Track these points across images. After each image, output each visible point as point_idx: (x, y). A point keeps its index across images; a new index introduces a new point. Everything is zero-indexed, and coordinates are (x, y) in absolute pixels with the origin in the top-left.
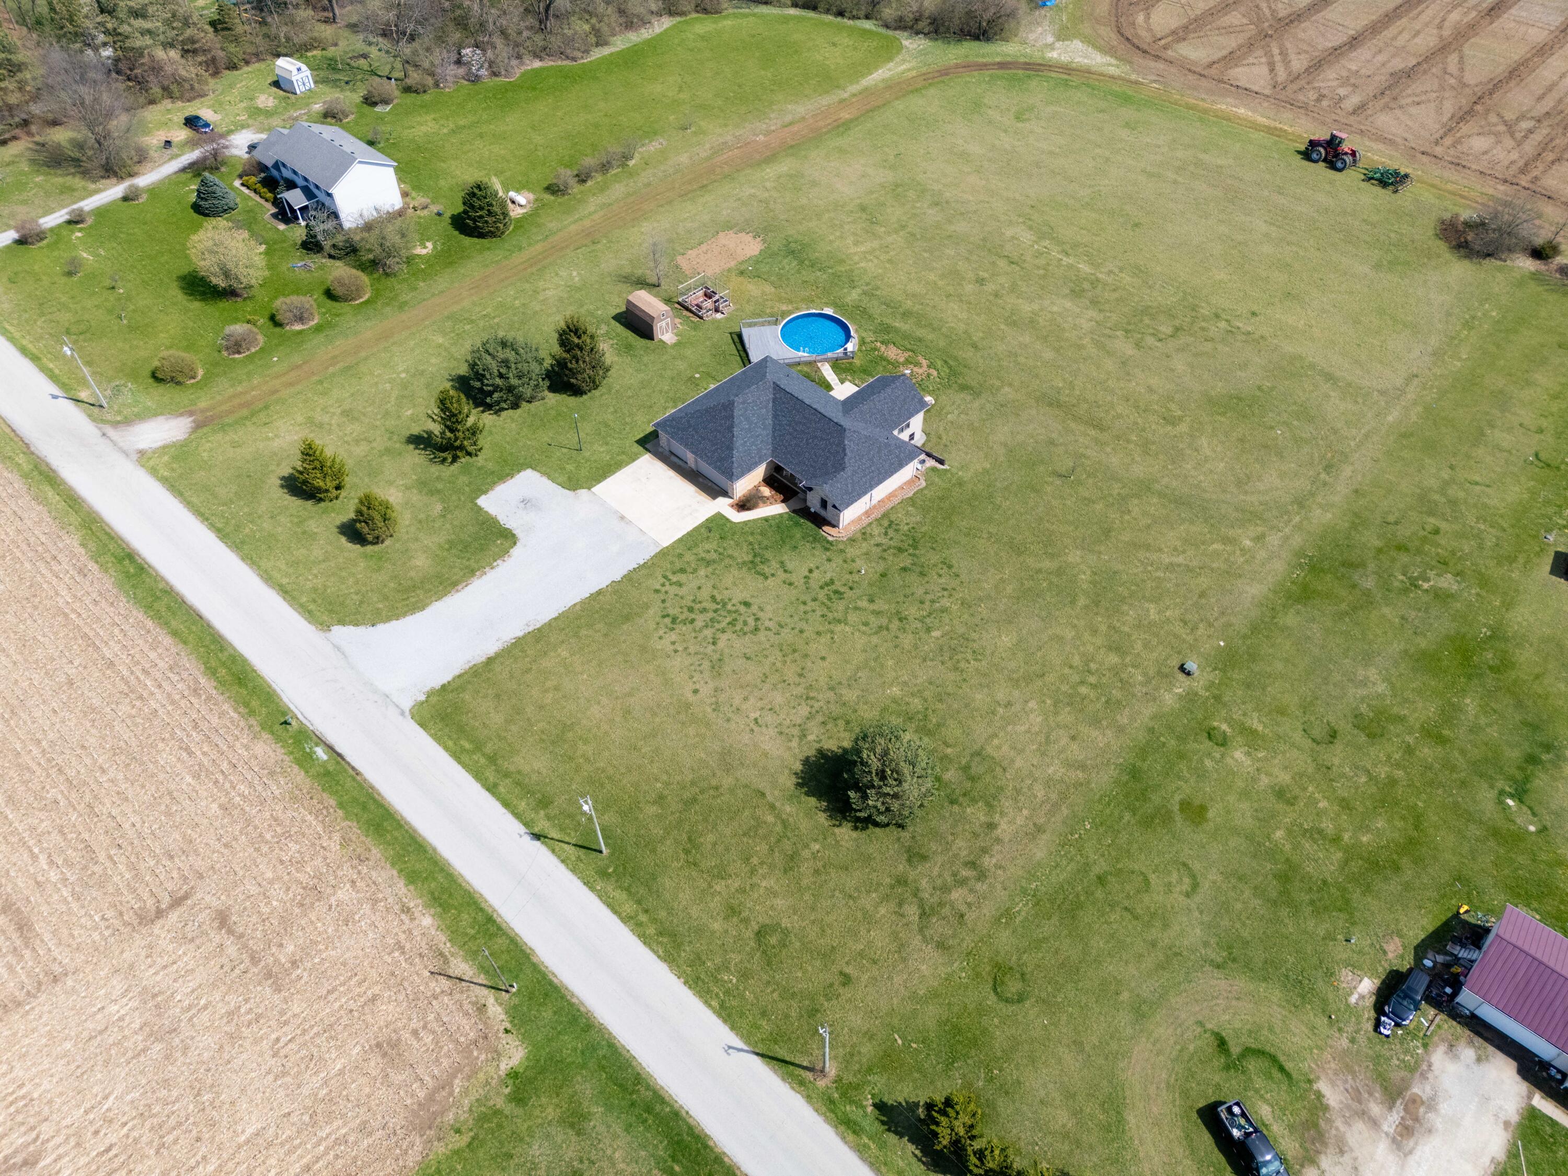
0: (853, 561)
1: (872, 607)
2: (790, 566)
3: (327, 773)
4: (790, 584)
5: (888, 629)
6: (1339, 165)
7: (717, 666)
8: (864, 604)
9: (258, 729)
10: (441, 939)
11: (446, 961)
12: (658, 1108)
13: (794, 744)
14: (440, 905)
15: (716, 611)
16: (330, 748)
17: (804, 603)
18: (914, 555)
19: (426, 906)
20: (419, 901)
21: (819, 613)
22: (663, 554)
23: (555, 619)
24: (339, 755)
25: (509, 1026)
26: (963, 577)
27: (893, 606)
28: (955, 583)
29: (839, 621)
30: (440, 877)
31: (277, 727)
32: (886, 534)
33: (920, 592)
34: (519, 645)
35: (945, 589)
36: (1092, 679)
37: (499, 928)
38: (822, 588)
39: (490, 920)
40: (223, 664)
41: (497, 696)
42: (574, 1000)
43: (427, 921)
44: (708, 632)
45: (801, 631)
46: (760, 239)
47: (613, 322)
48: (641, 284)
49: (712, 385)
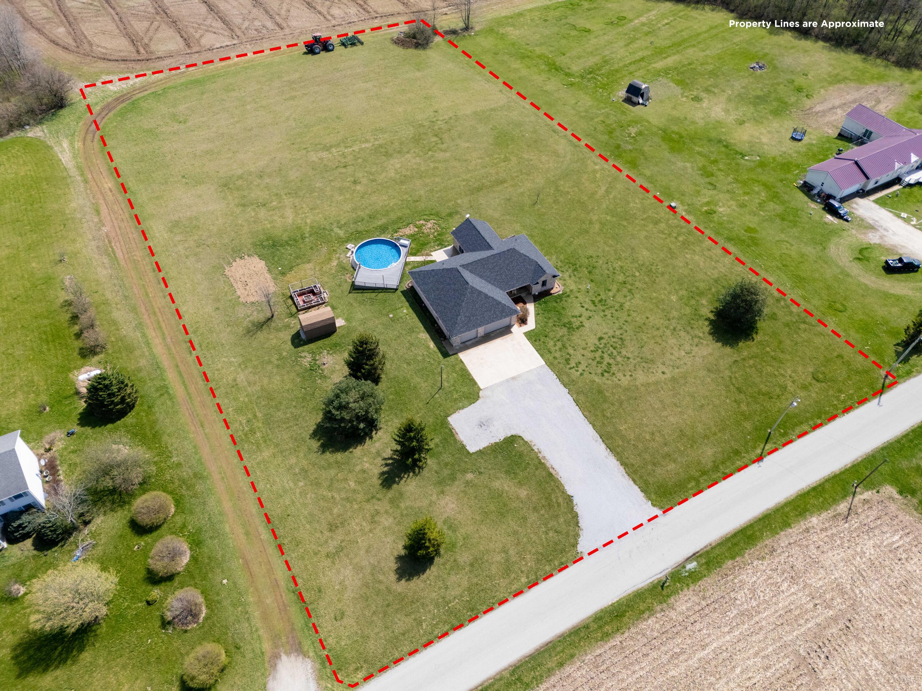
1: (614, 291)
2: (576, 314)
3: (707, 563)
4: (590, 317)
5: (631, 290)
6: (331, 48)
7: (646, 361)
8: (611, 293)
9: (665, 605)
10: (824, 515)
11: (839, 514)
12: (910, 437)
13: (704, 342)
14: (805, 512)
15: (603, 352)
16: (689, 560)
17: (605, 315)
19: (806, 519)
20: (802, 523)
22: (550, 365)
23: (594, 426)
24: (694, 554)
25: (874, 491)
27: (615, 283)
28: (603, 258)
29: (622, 306)
30: (787, 509)
31: (665, 592)
33: (607, 272)
34: (611, 448)
35: (607, 263)
37: (820, 485)
38: (596, 306)
39: (814, 489)
40: (600, 627)
41: (654, 464)
42: (860, 459)
43: (814, 520)
44: (619, 359)
45: (626, 321)
46: (246, 257)
47: (301, 349)
48: (263, 325)
49: (405, 311)
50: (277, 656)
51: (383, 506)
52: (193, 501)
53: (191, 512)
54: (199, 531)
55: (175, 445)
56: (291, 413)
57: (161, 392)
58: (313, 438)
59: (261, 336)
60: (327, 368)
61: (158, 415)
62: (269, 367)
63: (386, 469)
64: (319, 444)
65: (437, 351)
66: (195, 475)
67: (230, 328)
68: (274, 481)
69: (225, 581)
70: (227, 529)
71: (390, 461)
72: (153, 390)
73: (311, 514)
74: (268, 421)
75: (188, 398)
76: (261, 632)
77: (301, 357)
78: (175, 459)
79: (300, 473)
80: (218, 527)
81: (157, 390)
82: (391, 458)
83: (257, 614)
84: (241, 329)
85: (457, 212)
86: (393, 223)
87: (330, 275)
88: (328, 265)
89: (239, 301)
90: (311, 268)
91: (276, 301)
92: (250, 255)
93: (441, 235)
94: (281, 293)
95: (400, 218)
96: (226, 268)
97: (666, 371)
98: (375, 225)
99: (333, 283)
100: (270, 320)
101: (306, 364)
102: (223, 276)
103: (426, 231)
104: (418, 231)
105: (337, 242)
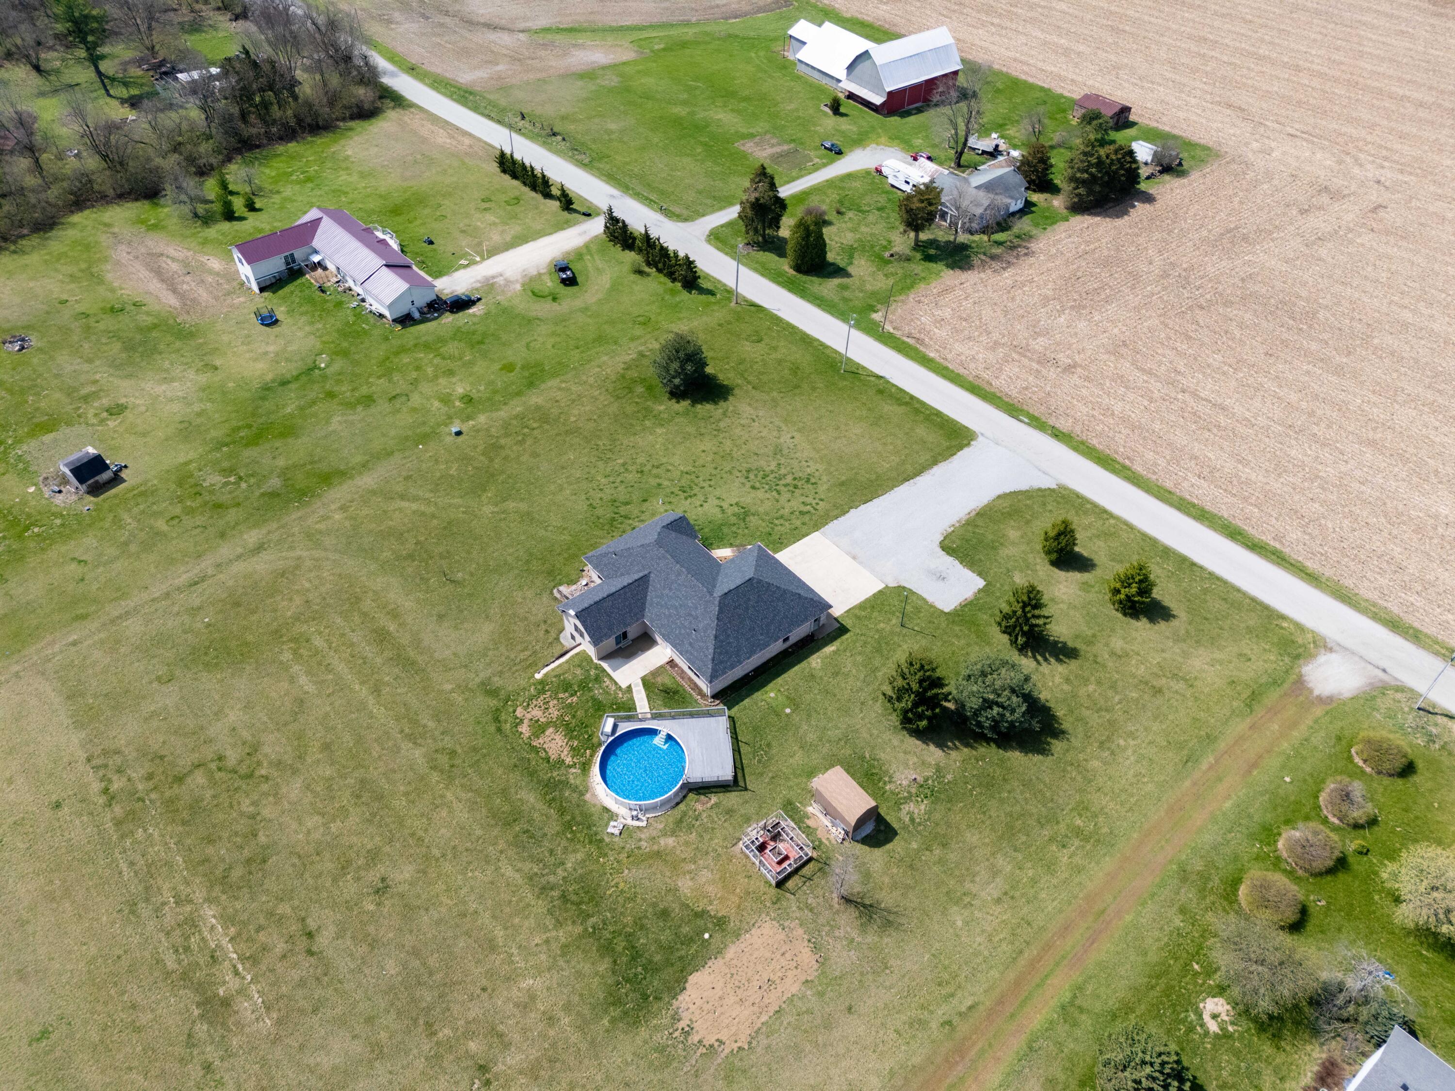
1: (660, 481)
2: (717, 510)
4: (719, 498)
5: (653, 466)
7: (778, 451)
8: (666, 483)
13: (731, 409)
15: (777, 485)
17: (710, 486)
21: (701, 479)
22: (818, 527)
26: (583, 498)
27: (644, 481)
28: (592, 493)
29: (687, 473)
35: (601, 490)
36: (525, 430)
38: (695, 495)
41: (924, 443)
44: (783, 471)
45: (716, 468)
46: (682, 1024)
47: (895, 825)
48: (864, 906)
49: (772, 695)
50: (1320, 699)
51: (1100, 650)
52: (1220, 864)
53: (1236, 858)
54: (1252, 837)
55: (1157, 933)
56: (1022, 793)
57: (1076, 1014)
58: (1049, 750)
59: (887, 899)
60: (920, 774)
61: (1120, 995)
62: (952, 857)
63: (1052, 660)
64: (1053, 741)
65: (838, 641)
66: (1184, 879)
67: (892, 962)
68: (1135, 776)
69: (1288, 779)
70: (1228, 804)
72: (1078, 1033)
73: (1156, 718)
74: (1052, 819)
75: (1065, 962)
76: (1309, 722)
77: (912, 820)
78: (1178, 922)
79: (1109, 749)
80: (1233, 816)
81: (1075, 1024)
82: (1034, 657)
83: (1295, 733)
84: (886, 940)
85: (483, 683)
86: (532, 774)
87: (707, 837)
88: (678, 852)
89: (818, 977)
90: (692, 879)
91: (799, 908)
92: (675, 1018)
93: (566, 686)
94: (777, 906)
95: (515, 766)
96: (727, 1051)
97: (789, 436)
98: (540, 806)
99: (726, 825)
100: (847, 900)
101: (923, 807)
102: (754, 1043)
103: (554, 713)
104: (556, 727)
105: (606, 855)
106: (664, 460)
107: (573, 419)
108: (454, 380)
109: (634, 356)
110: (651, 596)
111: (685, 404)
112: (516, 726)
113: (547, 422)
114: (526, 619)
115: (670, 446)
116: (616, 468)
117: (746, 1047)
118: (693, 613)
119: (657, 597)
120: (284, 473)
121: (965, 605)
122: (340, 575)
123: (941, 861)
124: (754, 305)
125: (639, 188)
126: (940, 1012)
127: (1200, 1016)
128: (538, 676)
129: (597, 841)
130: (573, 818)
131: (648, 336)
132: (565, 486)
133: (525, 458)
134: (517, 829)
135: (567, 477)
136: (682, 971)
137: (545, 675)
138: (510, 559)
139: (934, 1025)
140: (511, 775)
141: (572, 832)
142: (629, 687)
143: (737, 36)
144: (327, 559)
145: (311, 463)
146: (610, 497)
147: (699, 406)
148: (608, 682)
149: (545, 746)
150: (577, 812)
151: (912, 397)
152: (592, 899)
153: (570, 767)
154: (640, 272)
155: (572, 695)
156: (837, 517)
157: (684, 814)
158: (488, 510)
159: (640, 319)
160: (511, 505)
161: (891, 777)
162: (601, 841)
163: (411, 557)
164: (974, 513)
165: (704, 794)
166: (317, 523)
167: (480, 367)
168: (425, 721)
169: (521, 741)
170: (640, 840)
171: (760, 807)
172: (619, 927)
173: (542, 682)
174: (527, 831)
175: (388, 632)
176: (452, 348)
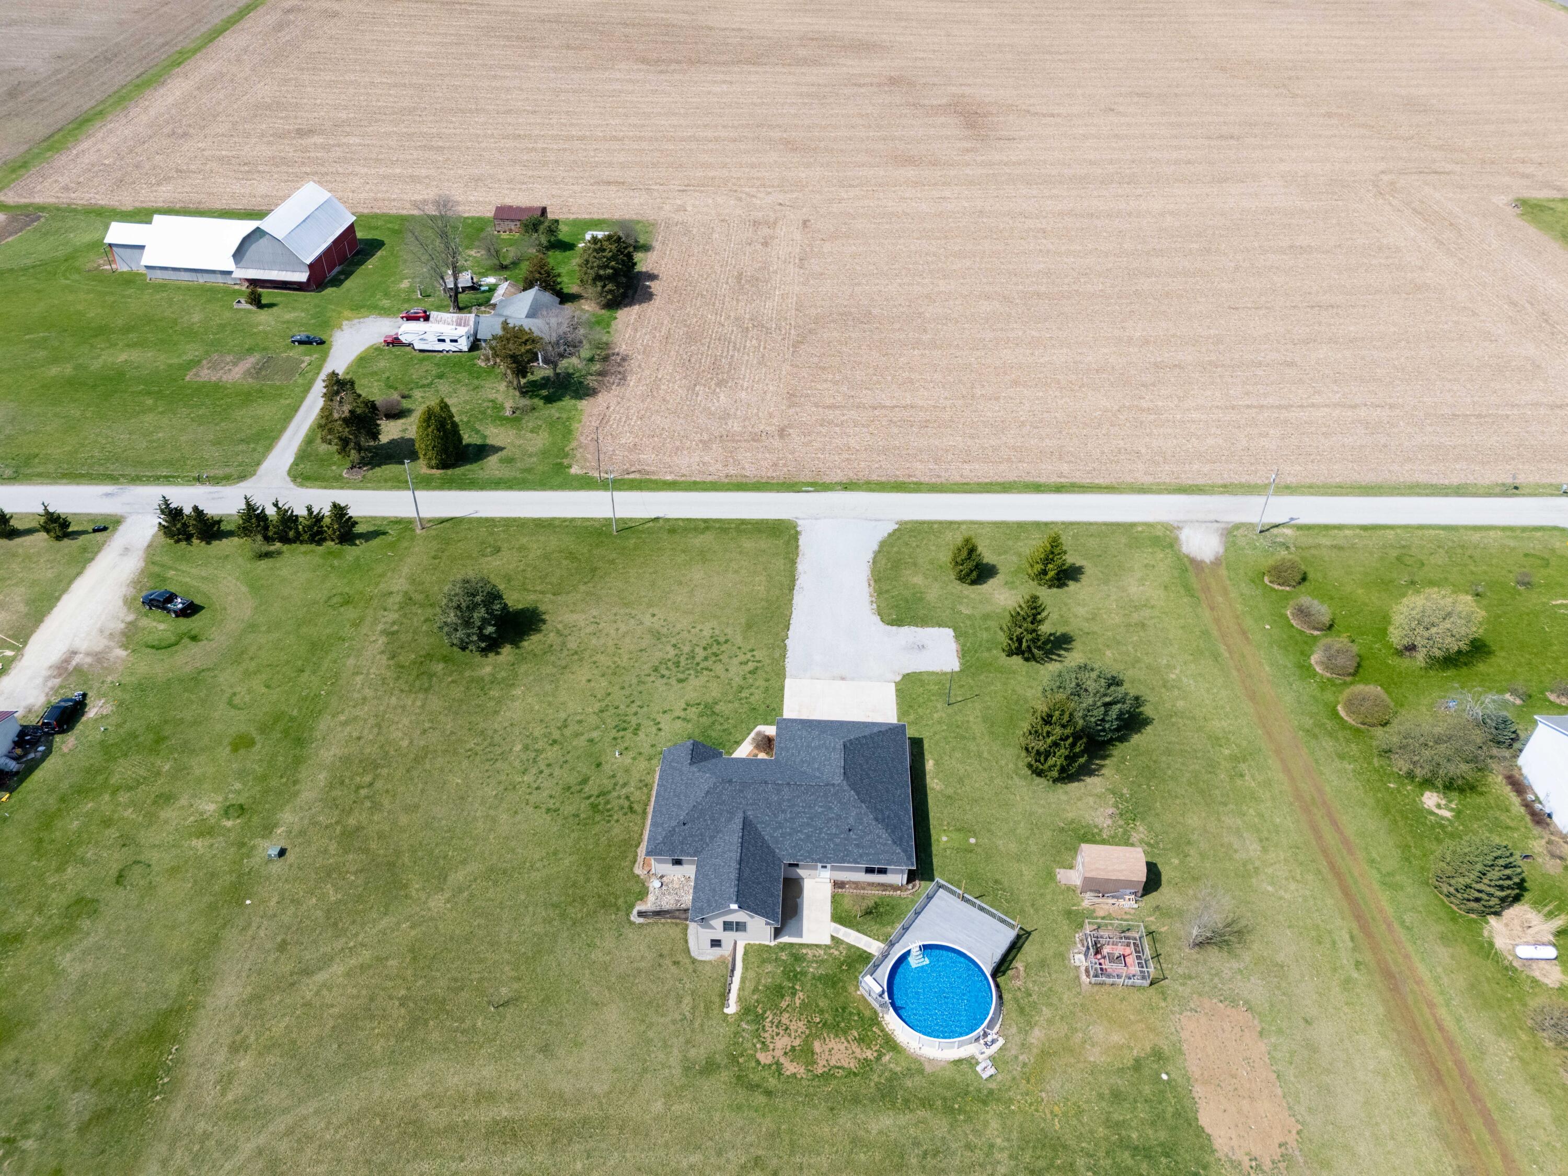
0: (634, 759)
1: (586, 737)
2: (679, 723)
4: (665, 712)
5: (559, 728)
7: (657, 636)
8: (595, 735)
13: (560, 626)
15: (698, 664)
17: (641, 707)
18: (589, 797)
21: (622, 707)
22: (781, 674)
23: (791, 600)
26: (530, 809)
27: (570, 748)
28: (533, 799)
29: (602, 711)
32: (627, 798)
33: (557, 772)
35: (538, 788)
36: (363, 792)
38: (639, 725)
41: (763, 551)
44: (686, 649)
45: (623, 688)
46: (1246, 1164)
48: (1213, 938)
49: (944, 839)
50: (1214, 563)
51: (1078, 623)
52: (1314, 709)
53: (1315, 698)
54: (1302, 678)
55: (1351, 785)
56: (1175, 761)
57: (1393, 880)
58: (1148, 718)
59: (1215, 917)
60: (1108, 807)
61: (1391, 843)
62: (1204, 846)
63: (1062, 652)
64: (1141, 709)
65: (926, 753)
66: (1315, 736)
67: (1279, 959)
68: (1208, 692)
69: (1268, 627)
70: (1267, 668)
71: (1054, 657)
72: (1410, 890)
73: (1165, 644)
74: (1212, 767)
76: (1229, 583)
78: (1349, 767)
79: (1173, 687)
80: (1279, 674)
81: (1401, 887)
83: (1233, 595)
84: (1255, 947)
85: (687, 1069)
86: (856, 1100)
87: (1055, 1000)
88: (1054, 1036)
89: (1261, 1021)
90: (1093, 1046)
91: (1183, 984)
92: (1236, 1165)
93: (778, 991)
94: (1169, 999)
95: (832, 1109)
96: (1295, 1145)
97: (648, 616)
98: (904, 1119)
99: (1054, 976)
100: (1200, 945)
101: (1141, 829)
102: (1299, 1117)
103: (799, 1026)
104: (818, 1037)
105: (1011, 1100)
106: (563, 715)
107: (405, 743)
108: (183, 802)
109: (382, 640)
110: (767, 834)
111: (507, 650)
112: (780, 1074)
113: (377, 767)
114: (639, 970)
115: (551, 699)
116: (524, 757)
117: (1300, 1127)
118: (831, 815)
119: (775, 829)
120: (76, 1080)
121: (963, 656)
122: (350, 1120)
123: (1203, 856)
124: (443, 521)
125: (129, 471)
126: (1345, 962)
127: (1432, 813)
128: (732, 1008)
129: (986, 1097)
130: (945, 1099)
131: (370, 612)
132: (492, 812)
133: (404, 820)
134: (914, 1161)
135: (483, 803)
136: (1190, 1125)
137: (740, 999)
138: (538, 929)
139: (1355, 975)
140: (841, 1121)
141: (960, 1111)
142: (833, 938)
143: (12, 270)
144: (305, 1118)
145: (105, 1035)
146: (559, 789)
147: (525, 644)
148: (810, 953)
149: (833, 1063)
150: (940, 1090)
151: (705, 521)
152: (1054, 1149)
153: (878, 1058)
154: (268, 555)
155: (794, 994)
156: (784, 656)
157: (1016, 1000)
158: (437, 903)
159: (335, 600)
160: (458, 876)
161: (1096, 827)
162: (991, 1092)
163: (415, 1022)
164: (872, 583)
165: (1008, 969)
166: (223, 1093)
167: (199, 766)
168: (685, 1164)
169: (804, 1083)
170: (1016, 1057)
171: (1056, 937)
172: (1104, 1144)
173: (746, 1010)
174: (925, 1153)
175: (506, 1120)
176: (123, 770)
